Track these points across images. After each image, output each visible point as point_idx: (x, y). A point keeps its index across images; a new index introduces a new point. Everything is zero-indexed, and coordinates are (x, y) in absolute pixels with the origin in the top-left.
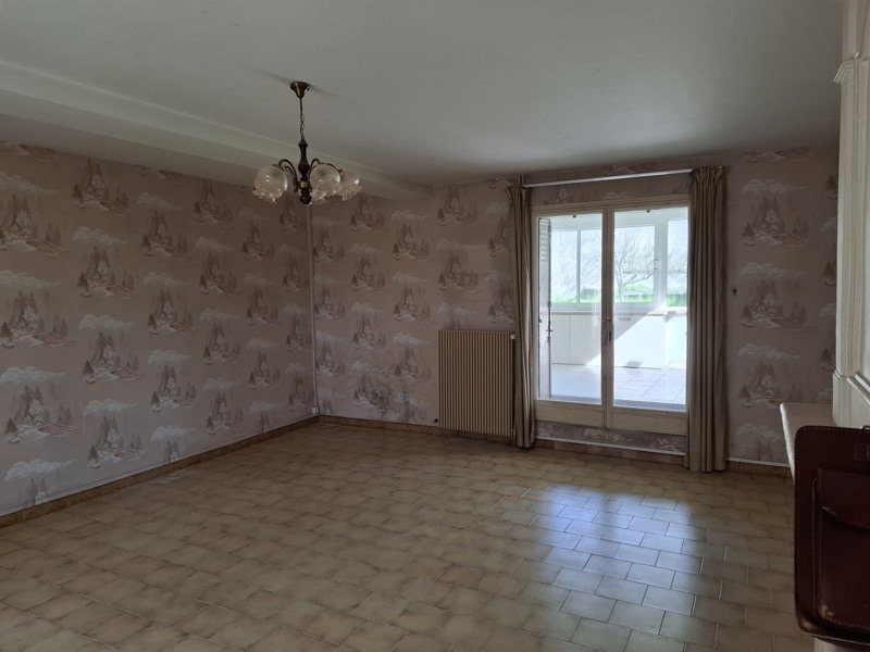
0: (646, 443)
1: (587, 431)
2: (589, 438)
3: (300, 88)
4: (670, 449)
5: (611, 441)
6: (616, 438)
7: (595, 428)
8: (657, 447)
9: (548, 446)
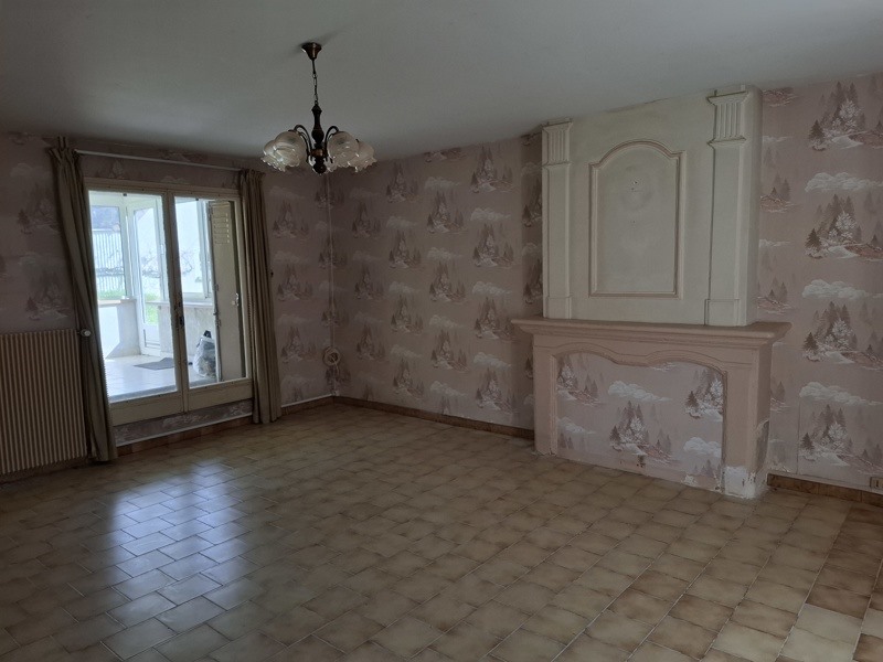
0: (220, 415)
1: (166, 421)
2: (169, 427)
3: (311, 49)
4: (239, 414)
5: (189, 424)
6: (194, 418)
7: (174, 415)
8: (229, 416)
9: (126, 451)
